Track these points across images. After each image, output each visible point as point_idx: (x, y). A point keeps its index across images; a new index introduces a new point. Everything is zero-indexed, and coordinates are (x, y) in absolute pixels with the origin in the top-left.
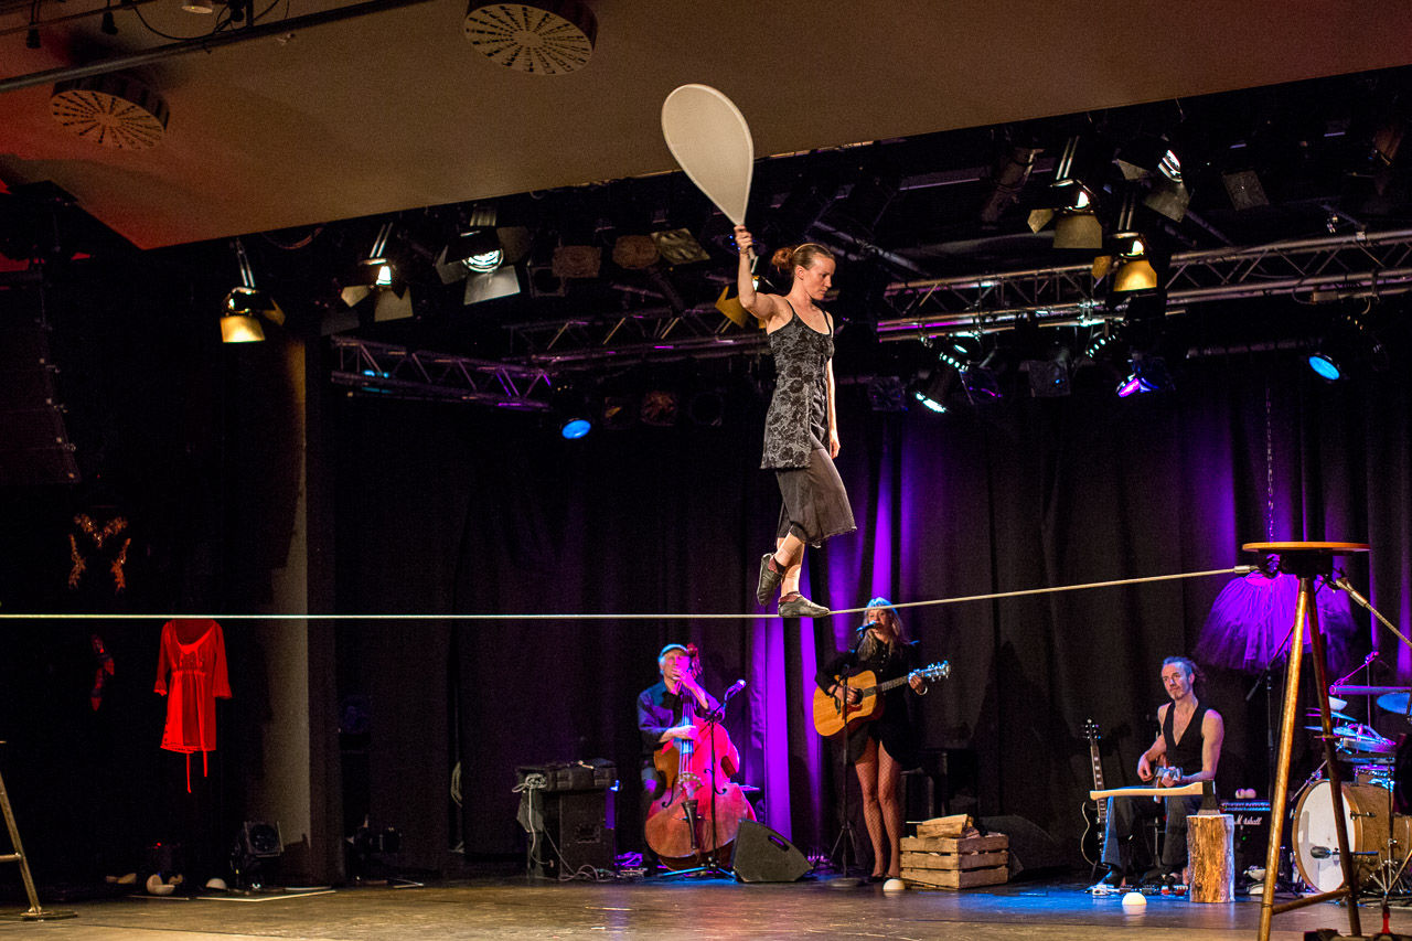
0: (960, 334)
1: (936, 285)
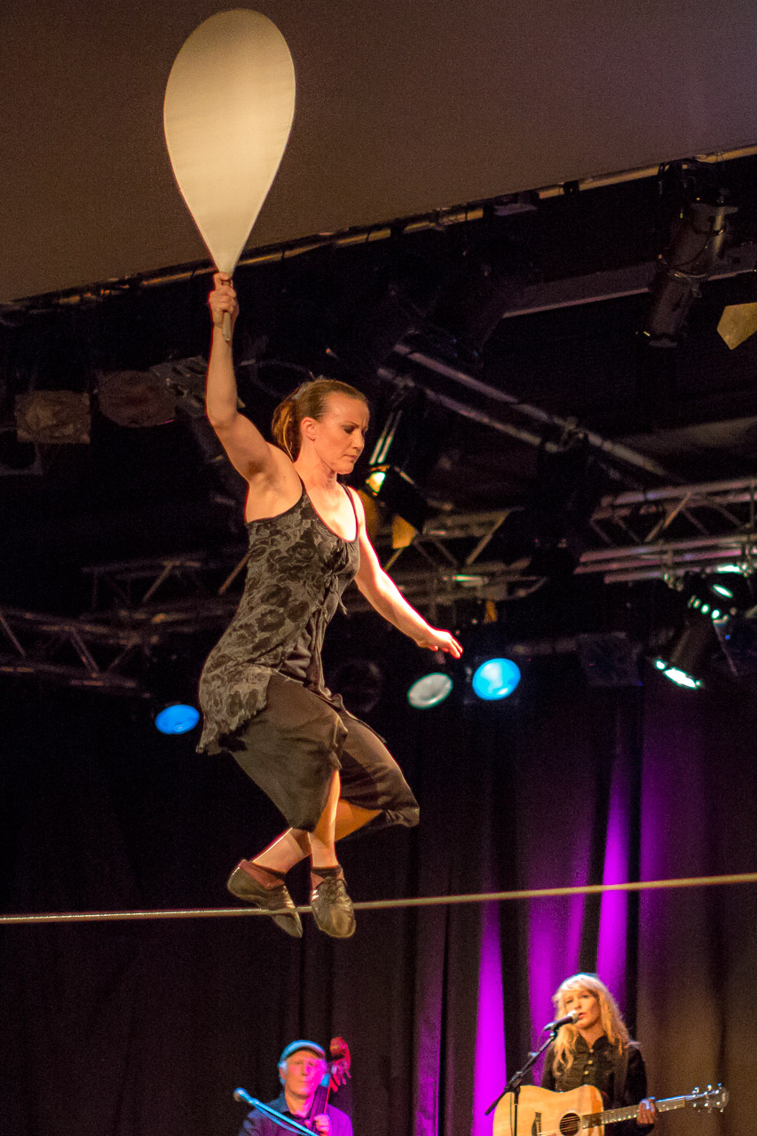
0: (720, 569)
1: (689, 495)
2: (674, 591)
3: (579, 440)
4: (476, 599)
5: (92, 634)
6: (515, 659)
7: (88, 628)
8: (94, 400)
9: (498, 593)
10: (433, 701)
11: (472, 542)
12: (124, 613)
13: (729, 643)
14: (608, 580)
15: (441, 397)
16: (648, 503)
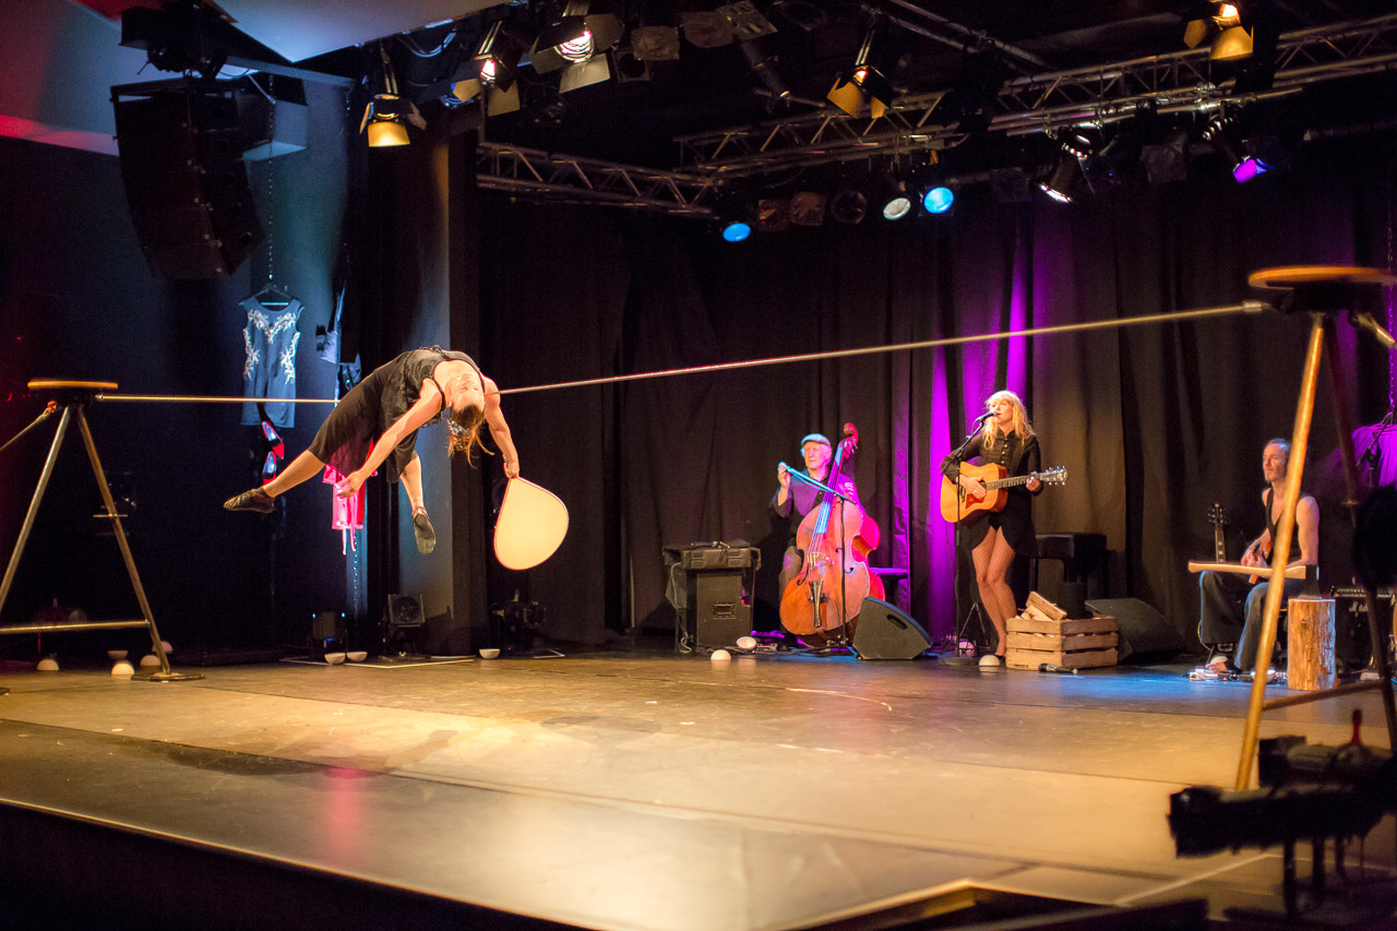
0: (1082, 125)
1: (1060, 77)
2: (1052, 140)
3: (988, 45)
4: (924, 149)
5: (682, 180)
6: (950, 187)
7: (678, 176)
8: (681, 31)
9: (939, 145)
10: (899, 215)
11: (922, 112)
12: (700, 166)
13: (1089, 172)
14: (1009, 134)
15: (900, 21)
16: (1033, 83)
